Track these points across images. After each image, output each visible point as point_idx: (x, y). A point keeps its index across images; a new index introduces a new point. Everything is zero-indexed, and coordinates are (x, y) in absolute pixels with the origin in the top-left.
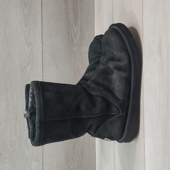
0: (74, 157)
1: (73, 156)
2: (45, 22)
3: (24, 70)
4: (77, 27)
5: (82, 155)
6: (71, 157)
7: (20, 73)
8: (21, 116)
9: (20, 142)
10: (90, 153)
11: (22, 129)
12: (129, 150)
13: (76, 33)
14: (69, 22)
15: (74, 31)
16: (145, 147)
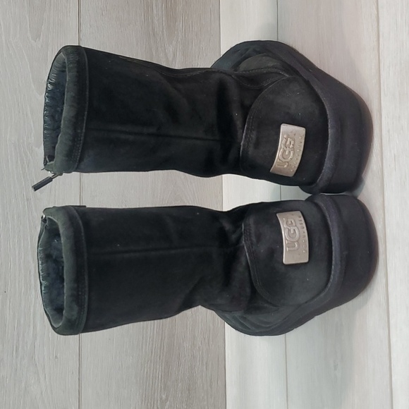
0: (167, 399)
1: (164, 397)
2: (89, 26)
3: (29, 155)
4: (174, 43)
5: (189, 393)
6: (159, 399)
7: (17, 162)
8: (17, 285)
9: (17, 357)
10: (211, 386)
11: (22, 322)
12: (335, 369)
13: (171, 59)
14: (153, 29)
15: (166, 54)
16: (394, 355)
